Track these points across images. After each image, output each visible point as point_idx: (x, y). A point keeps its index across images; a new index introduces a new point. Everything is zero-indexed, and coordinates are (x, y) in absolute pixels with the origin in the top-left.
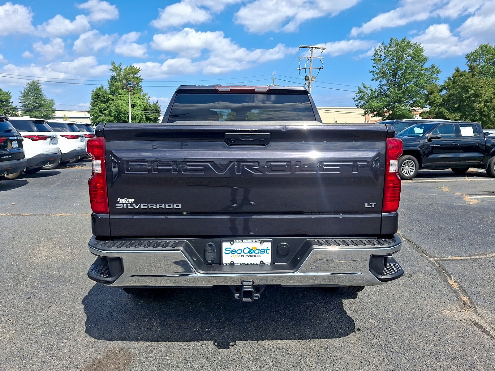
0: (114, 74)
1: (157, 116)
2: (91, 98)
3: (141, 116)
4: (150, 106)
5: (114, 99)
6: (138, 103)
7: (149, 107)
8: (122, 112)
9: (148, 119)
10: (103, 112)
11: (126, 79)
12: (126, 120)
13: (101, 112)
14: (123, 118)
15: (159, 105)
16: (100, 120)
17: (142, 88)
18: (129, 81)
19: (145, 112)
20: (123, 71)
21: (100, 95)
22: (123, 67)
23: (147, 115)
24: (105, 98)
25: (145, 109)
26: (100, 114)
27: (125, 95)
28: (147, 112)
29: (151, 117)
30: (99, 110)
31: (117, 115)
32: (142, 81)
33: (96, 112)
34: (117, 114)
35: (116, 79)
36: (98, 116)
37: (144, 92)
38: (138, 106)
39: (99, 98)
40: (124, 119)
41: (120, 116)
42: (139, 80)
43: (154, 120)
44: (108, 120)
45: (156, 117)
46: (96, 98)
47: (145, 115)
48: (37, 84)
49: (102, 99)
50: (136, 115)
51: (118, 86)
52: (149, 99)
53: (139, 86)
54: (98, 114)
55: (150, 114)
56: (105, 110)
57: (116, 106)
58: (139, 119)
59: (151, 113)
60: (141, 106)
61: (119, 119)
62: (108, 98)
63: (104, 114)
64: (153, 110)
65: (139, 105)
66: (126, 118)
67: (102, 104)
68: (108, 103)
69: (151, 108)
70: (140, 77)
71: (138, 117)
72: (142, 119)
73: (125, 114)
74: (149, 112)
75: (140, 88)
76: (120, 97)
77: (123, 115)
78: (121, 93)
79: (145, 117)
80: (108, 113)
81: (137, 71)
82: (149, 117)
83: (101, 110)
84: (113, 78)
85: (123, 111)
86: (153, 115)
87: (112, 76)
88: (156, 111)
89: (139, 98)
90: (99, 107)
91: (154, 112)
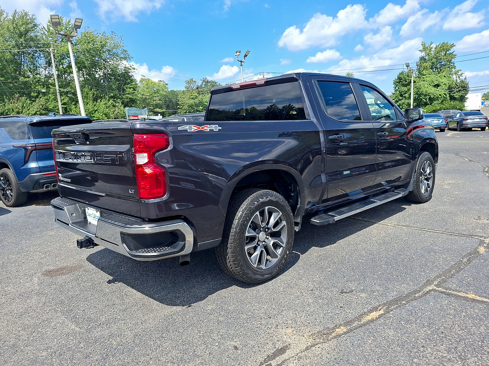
0: (423, 54)
1: (464, 94)
2: (393, 83)
3: (444, 96)
4: (456, 84)
5: (416, 81)
6: (443, 82)
7: (454, 85)
8: (423, 94)
9: (452, 98)
10: (404, 96)
11: (437, 58)
12: (427, 102)
13: (401, 95)
14: (424, 99)
15: (467, 82)
16: (400, 104)
17: (455, 65)
18: (440, 59)
19: (449, 91)
20: (433, 49)
21: (401, 79)
22: (434, 46)
23: (451, 94)
24: (406, 81)
25: (450, 88)
26: (401, 98)
27: (429, 75)
28: (452, 91)
29: (457, 95)
30: (400, 94)
31: (417, 98)
32: (455, 56)
33: (396, 97)
34: (418, 96)
35: (425, 59)
36: (399, 100)
37: (457, 69)
38: (442, 85)
39: (401, 82)
40: (425, 101)
41: (421, 98)
42: (453, 56)
43: (460, 99)
44: (407, 103)
45: (462, 95)
46: (397, 82)
47: (449, 94)
48: (351, 76)
49: (404, 82)
50: (438, 95)
51: (427, 66)
52: (462, 75)
53: (452, 63)
54: (398, 98)
55: (455, 93)
56: (405, 94)
57: (417, 88)
58: (442, 99)
59: (456, 91)
60: (446, 85)
61: (420, 101)
62: (409, 81)
63: (405, 97)
64: (459, 87)
65: (444, 84)
66: (427, 100)
67: (403, 88)
68: (409, 86)
69: (457, 86)
70: (453, 53)
71: (440, 97)
72: (446, 99)
73: (425, 95)
74: (454, 90)
75: (452, 64)
76: (423, 78)
77: (423, 97)
78: (425, 73)
79: (449, 96)
80: (408, 96)
81: (449, 48)
82: (454, 95)
83: (402, 94)
84: (422, 59)
85: (424, 92)
86: (459, 93)
87: (421, 57)
88: (462, 89)
89: (445, 76)
90: (400, 91)
91: (460, 90)
